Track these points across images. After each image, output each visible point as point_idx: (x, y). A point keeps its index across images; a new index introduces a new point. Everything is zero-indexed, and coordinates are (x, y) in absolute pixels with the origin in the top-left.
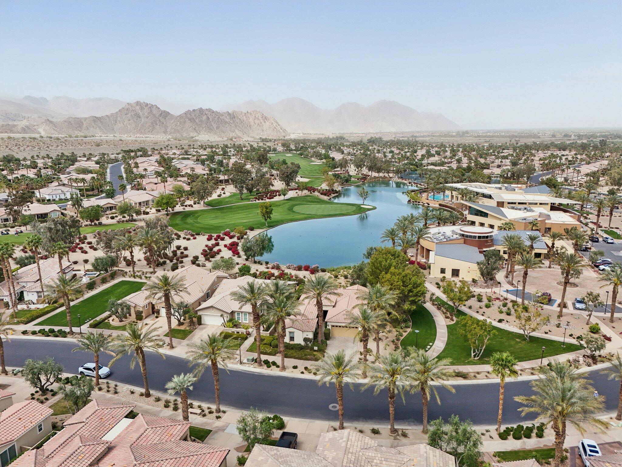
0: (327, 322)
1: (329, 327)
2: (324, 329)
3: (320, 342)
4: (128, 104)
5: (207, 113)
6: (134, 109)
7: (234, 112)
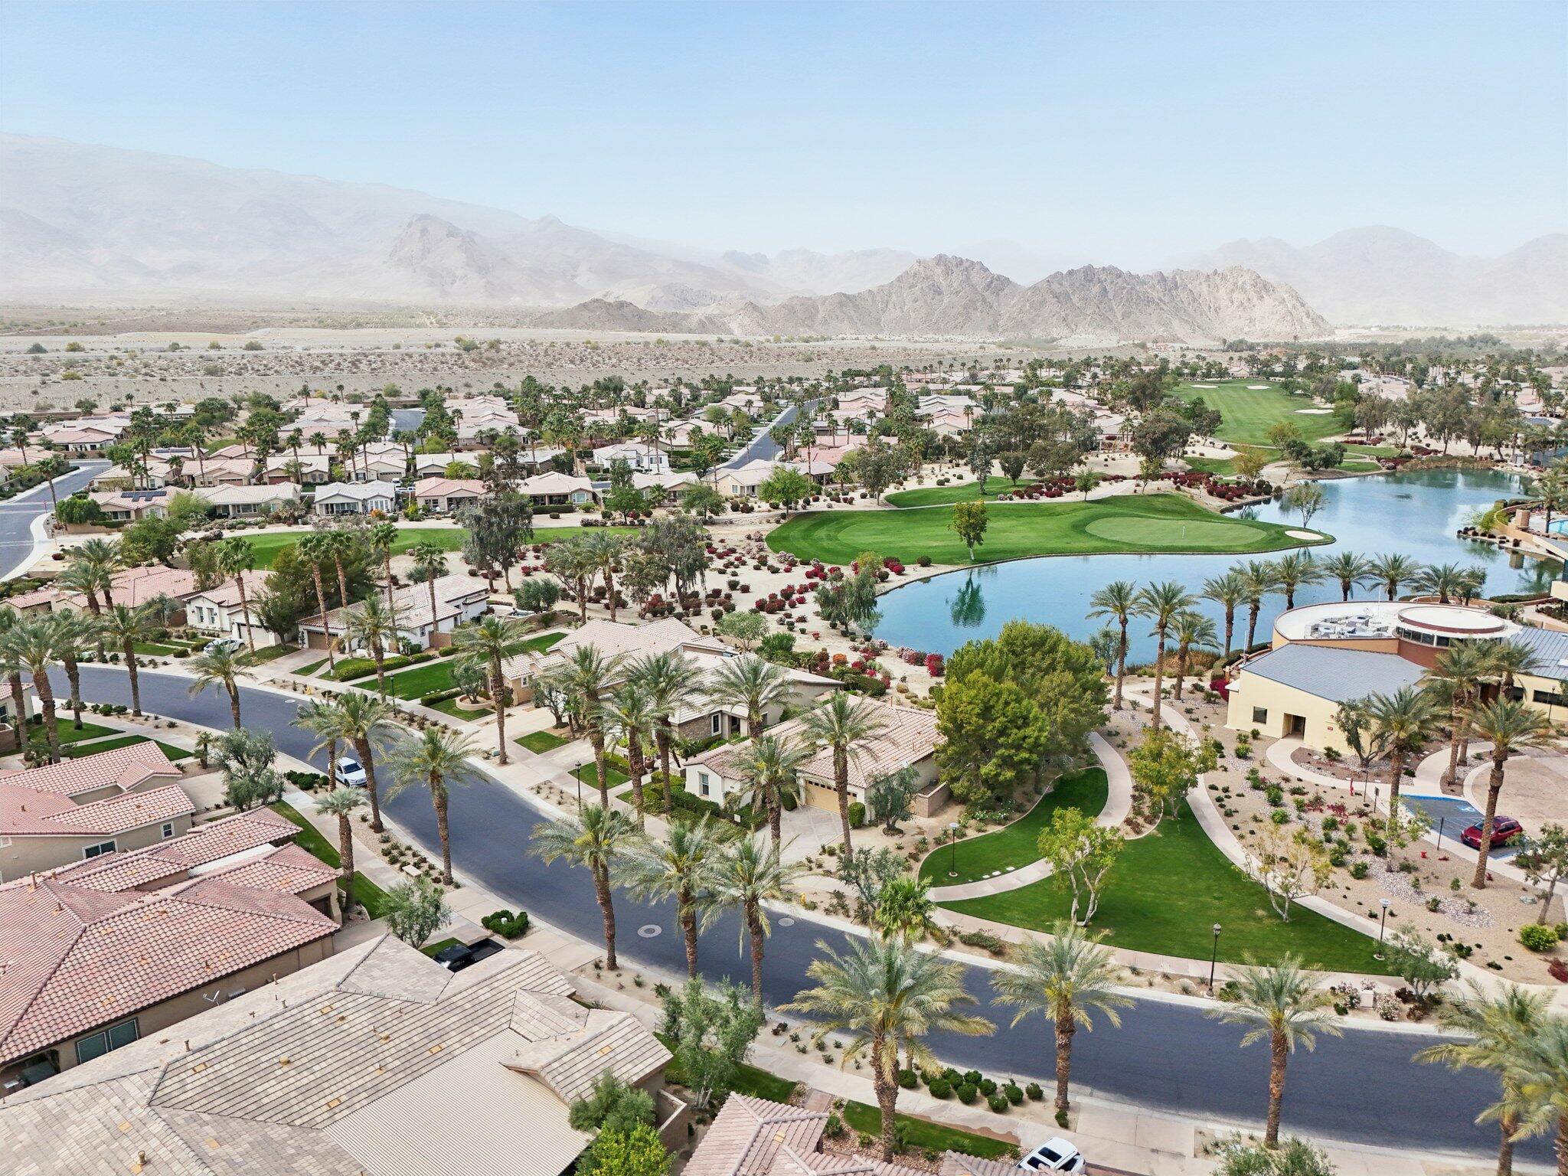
4: (919, 262)
5: (1103, 277)
6: (929, 273)
7: (1180, 272)
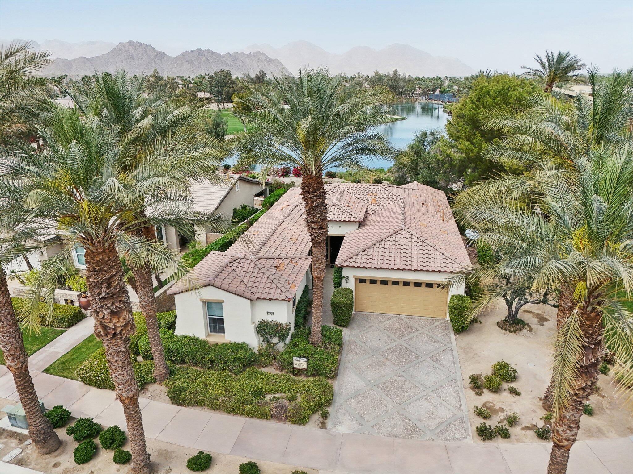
0: (341, 268)
1: (350, 284)
2: (330, 289)
3: (316, 336)
4: (120, 44)
5: (206, 54)
6: (126, 49)
7: (236, 53)
